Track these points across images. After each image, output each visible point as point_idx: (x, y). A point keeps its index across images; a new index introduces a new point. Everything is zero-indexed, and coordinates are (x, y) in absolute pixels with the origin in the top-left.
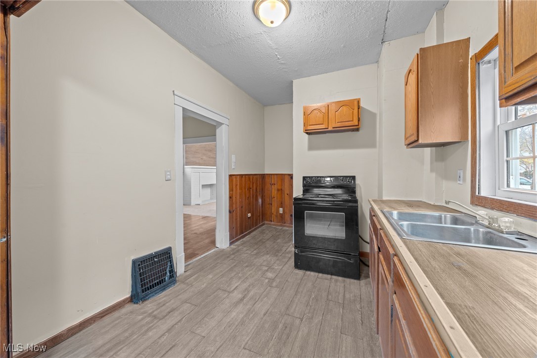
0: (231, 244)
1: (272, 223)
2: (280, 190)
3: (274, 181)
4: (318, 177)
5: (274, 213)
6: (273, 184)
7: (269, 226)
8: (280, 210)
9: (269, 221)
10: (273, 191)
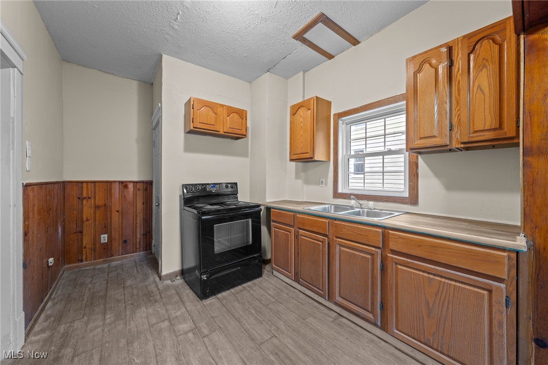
1: (84, 263)
2: (102, 206)
3: (88, 193)
4: (203, 185)
5: (88, 247)
6: (85, 198)
7: (77, 270)
8: (102, 239)
9: (77, 263)
10: (85, 209)
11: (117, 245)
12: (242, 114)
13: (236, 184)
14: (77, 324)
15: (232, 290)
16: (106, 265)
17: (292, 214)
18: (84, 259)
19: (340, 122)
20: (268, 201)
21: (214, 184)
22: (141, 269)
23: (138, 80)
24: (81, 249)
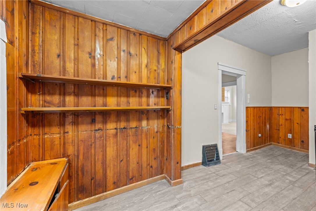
0: (247, 151)
2: (288, 119)
3: (282, 112)
5: (282, 137)
6: (280, 115)
8: (289, 136)
9: (277, 143)
10: (281, 120)
11: (297, 142)
14: (259, 157)
18: (280, 143)
24: (279, 138)
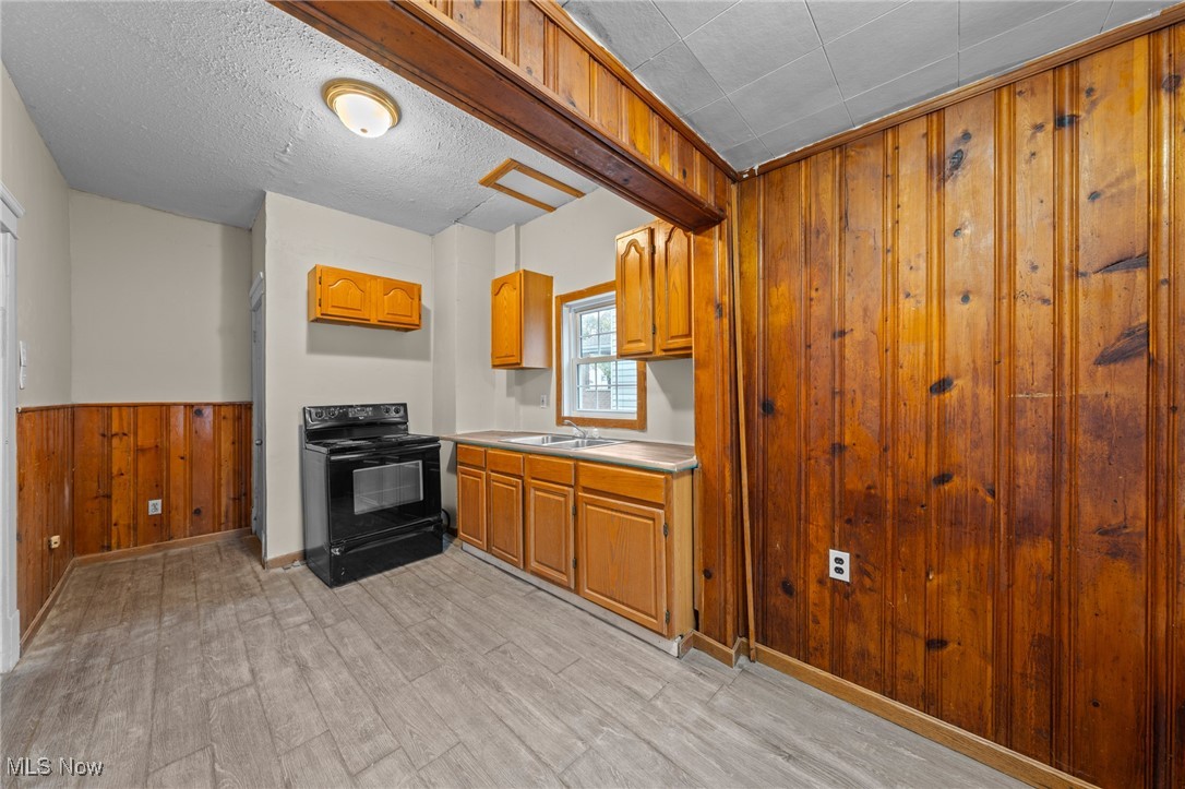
1: (115, 551)
2: (150, 449)
3: (121, 425)
4: (341, 407)
5: (121, 522)
6: (116, 435)
7: (99, 564)
8: (151, 508)
9: (99, 552)
10: (116, 454)
11: (179, 518)
12: (413, 291)
13: (405, 405)
14: (112, 632)
15: (387, 573)
16: (159, 554)
17: (483, 450)
18: (114, 545)
19: (565, 309)
20: (459, 432)
21: (362, 406)
22: (228, 556)
23: (223, 224)
24: (107, 526)
